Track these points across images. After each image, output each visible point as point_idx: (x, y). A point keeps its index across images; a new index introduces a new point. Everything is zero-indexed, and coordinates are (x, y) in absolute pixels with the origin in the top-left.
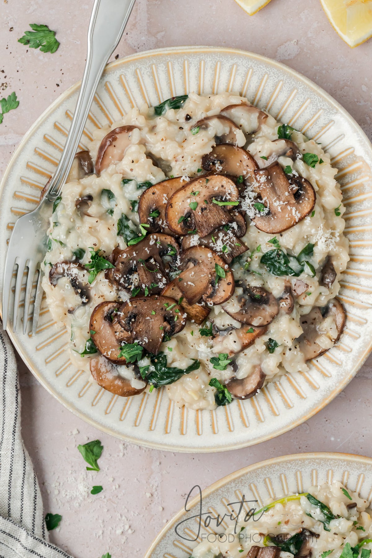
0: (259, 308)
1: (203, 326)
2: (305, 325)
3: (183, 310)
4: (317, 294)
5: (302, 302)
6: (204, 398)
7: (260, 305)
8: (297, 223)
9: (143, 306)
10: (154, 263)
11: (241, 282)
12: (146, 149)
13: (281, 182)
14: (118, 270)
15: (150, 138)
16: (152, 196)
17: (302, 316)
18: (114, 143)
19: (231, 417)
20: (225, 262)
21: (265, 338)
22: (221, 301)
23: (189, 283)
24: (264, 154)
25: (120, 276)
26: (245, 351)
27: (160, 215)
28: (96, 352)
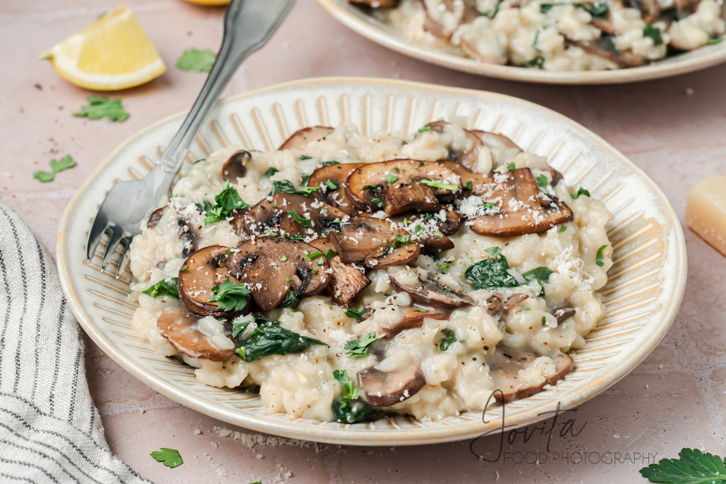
2: (507, 358)
4: (538, 317)
9: (272, 249)
13: (527, 188)
14: (253, 214)
18: (306, 134)
22: (391, 262)
23: (352, 239)
25: (253, 221)
26: (405, 333)
27: (338, 189)
28: (177, 297)
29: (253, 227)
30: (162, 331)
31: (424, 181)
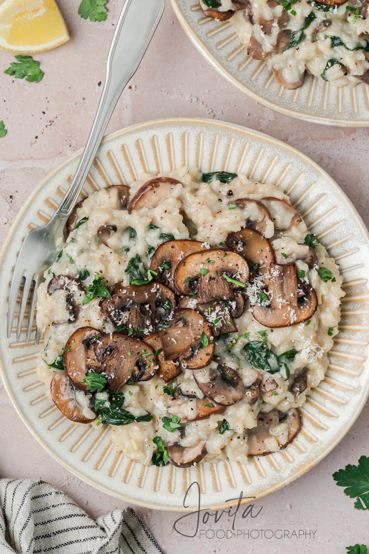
0: (226, 388)
1: (168, 385)
2: (261, 422)
3: (157, 361)
4: (283, 397)
5: (267, 399)
6: (143, 451)
7: (229, 386)
8: (291, 325)
9: (123, 344)
10: (148, 309)
11: (219, 358)
12: (182, 206)
13: (291, 283)
14: (113, 303)
15: (189, 197)
16: (170, 249)
17: (261, 413)
18: (155, 189)
19: (161, 479)
20: (212, 333)
21: (221, 418)
22: (195, 367)
23: (173, 339)
24: (286, 252)
25: (113, 308)
29: (112, 314)
30: (53, 397)
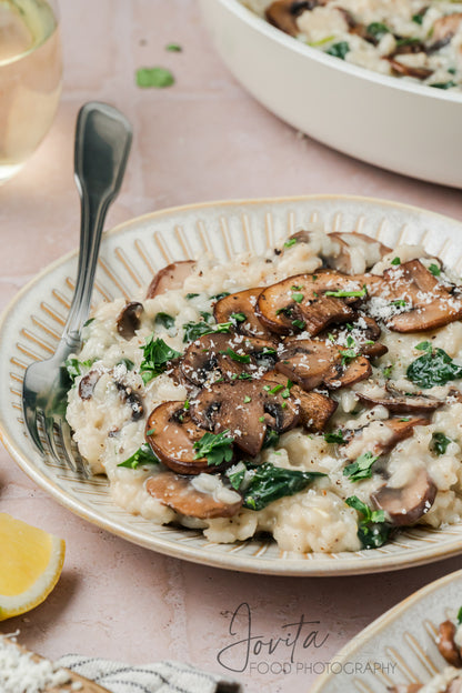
9: (231, 391)
14: (188, 363)
16: (234, 301)
18: (171, 273)
22: (352, 382)
23: (301, 365)
25: (192, 369)
26: (400, 446)
27: (246, 320)
28: (156, 462)
29: (195, 375)
30: (161, 500)
31: (329, 293)
